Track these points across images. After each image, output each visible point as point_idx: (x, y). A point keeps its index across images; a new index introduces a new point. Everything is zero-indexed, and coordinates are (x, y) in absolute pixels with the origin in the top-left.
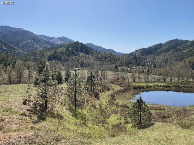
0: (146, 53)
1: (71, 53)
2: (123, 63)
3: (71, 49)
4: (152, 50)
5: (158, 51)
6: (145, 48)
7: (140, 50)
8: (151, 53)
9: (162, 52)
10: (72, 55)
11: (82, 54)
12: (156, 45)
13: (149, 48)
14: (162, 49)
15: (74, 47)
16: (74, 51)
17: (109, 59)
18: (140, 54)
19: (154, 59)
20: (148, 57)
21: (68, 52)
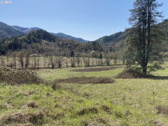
0: (108, 40)
1: (32, 40)
2: (82, 49)
3: (32, 37)
4: (114, 38)
5: (118, 38)
6: (107, 36)
7: (103, 37)
8: (112, 40)
9: (121, 39)
10: (33, 43)
11: (44, 41)
12: (117, 33)
13: (111, 36)
14: (121, 36)
15: (36, 34)
16: (35, 38)
17: (70, 45)
18: (102, 41)
19: (114, 45)
20: (110, 43)
21: (29, 40)
